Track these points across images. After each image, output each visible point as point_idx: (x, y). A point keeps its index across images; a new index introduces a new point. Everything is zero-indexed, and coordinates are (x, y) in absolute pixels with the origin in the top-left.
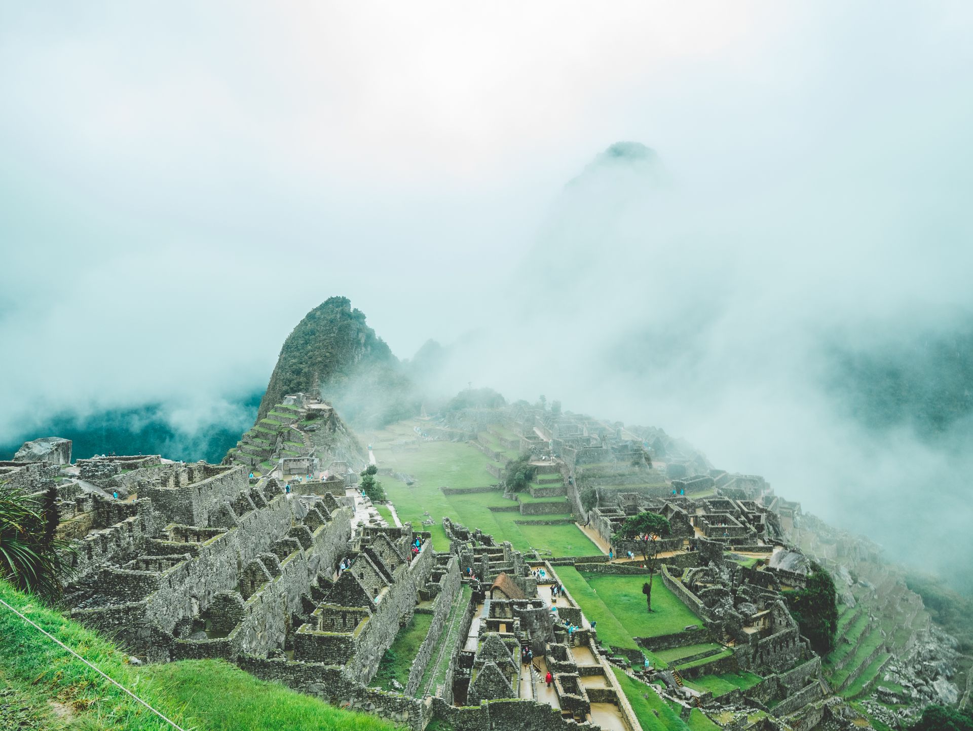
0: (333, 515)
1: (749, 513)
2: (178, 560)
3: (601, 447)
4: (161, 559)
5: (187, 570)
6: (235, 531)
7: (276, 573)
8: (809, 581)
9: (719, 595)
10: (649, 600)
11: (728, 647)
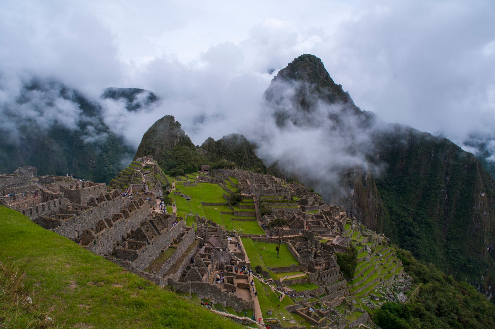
0: (142, 207)
1: (330, 221)
2: (71, 216)
3: (272, 189)
4: (65, 215)
5: (74, 220)
6: (97, 208)
7: (111, 225)
8: (348, 251)
9: (308, 253)
10: (278, 253)
11: (307, 274)
